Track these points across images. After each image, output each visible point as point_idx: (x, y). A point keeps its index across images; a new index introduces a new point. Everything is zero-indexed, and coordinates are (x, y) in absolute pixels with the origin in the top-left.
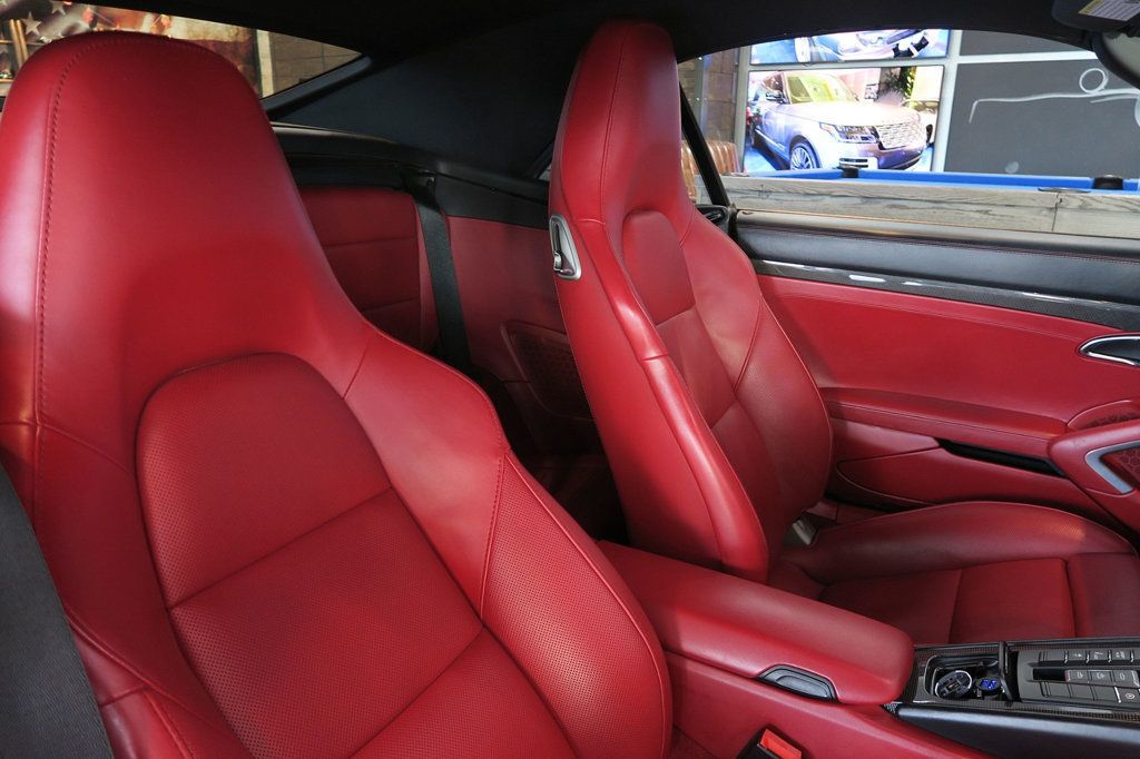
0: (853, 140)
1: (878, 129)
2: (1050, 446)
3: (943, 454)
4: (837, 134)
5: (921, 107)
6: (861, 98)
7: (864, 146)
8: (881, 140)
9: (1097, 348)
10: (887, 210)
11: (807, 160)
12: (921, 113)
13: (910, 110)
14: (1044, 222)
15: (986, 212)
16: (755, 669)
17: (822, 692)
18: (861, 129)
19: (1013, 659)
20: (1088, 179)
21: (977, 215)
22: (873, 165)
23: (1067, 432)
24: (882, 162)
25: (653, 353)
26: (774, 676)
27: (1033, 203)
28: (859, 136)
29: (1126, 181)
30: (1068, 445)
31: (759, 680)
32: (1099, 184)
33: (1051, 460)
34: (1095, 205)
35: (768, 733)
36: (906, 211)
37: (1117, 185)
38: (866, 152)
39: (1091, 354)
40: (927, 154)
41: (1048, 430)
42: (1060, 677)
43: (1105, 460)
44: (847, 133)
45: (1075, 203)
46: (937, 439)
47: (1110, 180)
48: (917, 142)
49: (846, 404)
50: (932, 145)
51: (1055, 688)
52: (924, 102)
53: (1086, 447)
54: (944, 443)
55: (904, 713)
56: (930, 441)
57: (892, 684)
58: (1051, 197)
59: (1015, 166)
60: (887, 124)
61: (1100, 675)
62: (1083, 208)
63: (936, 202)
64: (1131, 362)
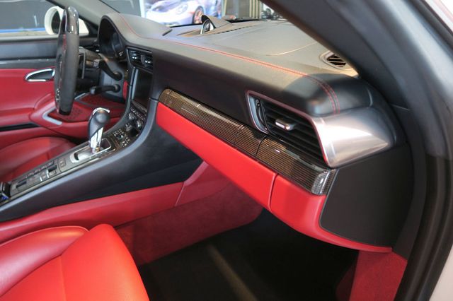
2: (30, 117)
9: (31, 78)
19: (9, 186)
30: (35, 115)
33: (32, 122)
41: (26, 112)
42: (25, 183)
43: (49, 115)
53: (42, 114)
64: (44, 80)
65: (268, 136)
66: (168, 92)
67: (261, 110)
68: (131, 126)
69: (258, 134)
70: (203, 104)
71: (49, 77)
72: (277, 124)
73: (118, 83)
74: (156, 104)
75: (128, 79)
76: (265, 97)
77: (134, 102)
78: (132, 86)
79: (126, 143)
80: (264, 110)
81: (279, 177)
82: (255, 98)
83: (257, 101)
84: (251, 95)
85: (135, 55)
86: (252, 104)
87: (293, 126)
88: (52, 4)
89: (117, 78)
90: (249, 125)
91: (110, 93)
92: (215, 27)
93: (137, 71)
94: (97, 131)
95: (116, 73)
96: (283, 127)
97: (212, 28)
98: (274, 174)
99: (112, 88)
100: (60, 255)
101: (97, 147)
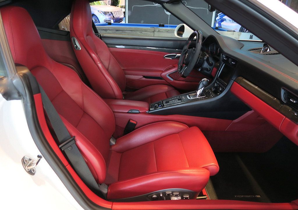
0: (107, 15)
1: (112, 12)
2: (161, 74)
3: (144, 79)
4: (103, 14)
5: (122, 7)
6: (107, 4)
7: (109, 17)
8: (113, 15)
9: (166, 57)
10: (122, 33)
11: (96, 20)
12: (122, 9)
13: (119, 8)
14: (152, 34)
15: (141, 33)
16: (127, 111)
17: (138, 112)
18: (108, 12)
19: (163, 102)
20: (158, 25)
21: (140, 33)
22: (112, 21)
23: (163, 72)
24: (114, 21)
25: (99, 63)
26: (130, 112)
27: (150, 31)
28: (108, 14)
29: (165, 25)
30: (163, 74)
31: (128, 113)
32: (160, 26)
33: (161, 77)
34: (161, 31)
35: (131, 120)
36: (125, 33)
37: (163, 26)
38: (110, 18)
39: (165, 58)
40: (124, 19)
41: (160, 72)
42: (169, 102)
43: (169, 75)
44: (105, 13)
45: (157, 30)
46: (143, 76)
47: (162, 25)
48: (122, 16)
49: (127, 72)
50: (125, 17)
51: (168, 103)
52: (122, 6)
53: (166, 74)
54: (144, 77)
55: (149, 112)
56: (142, 77)
57: (147, 108)
58: (153, 29)
59: (142, 22)
60: (114, 11)
61: (173, 101)
62: (159, 31)
63: (131, 31)
64: (171, 59)
65: (286, 104)
66: (240, 78)
67: (286, 94)
68: (214, 89)
69: (282, 102)
70: (259, 87)
71: (173, 58)
72: (291, 100)
73: (210, 67)
74: (232, 82)
75: (218, 68)
76: (288, 90)
77: (219, 78)
78: (220, 71)
79: (212, 95)
80: (287, 95)
81: (286, 118)
82: (284, 90)
83: (285, 91)
84: (283, 89)
85: (225, 57)
86: (283, 92)
87: (296, 102)
88: (182, 23)
89: (211, 65)
90: (279, 98)
91: (206, 71)
92: (270, 50)
93: (224, 64)
94: (201, 88)
95: (211, 63)
96: (293, 101)
97: (268, 50)
98: (285, 117)
99: (207, 69)
100: (178, 133)
101: (199, 95)
